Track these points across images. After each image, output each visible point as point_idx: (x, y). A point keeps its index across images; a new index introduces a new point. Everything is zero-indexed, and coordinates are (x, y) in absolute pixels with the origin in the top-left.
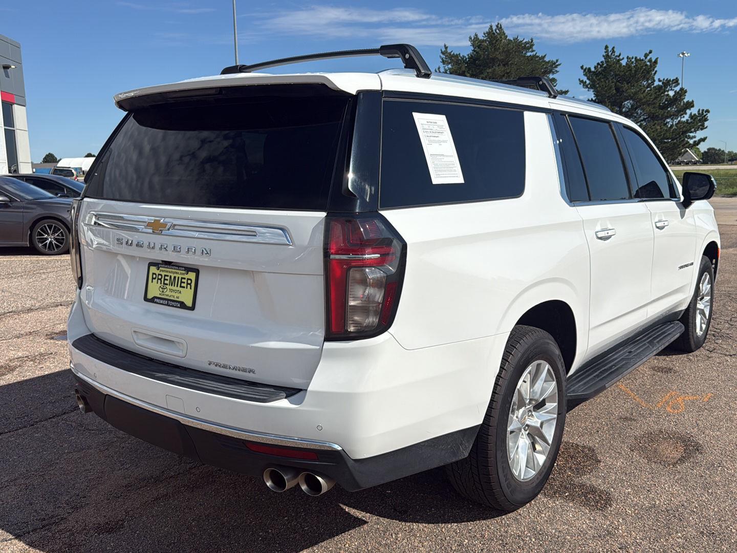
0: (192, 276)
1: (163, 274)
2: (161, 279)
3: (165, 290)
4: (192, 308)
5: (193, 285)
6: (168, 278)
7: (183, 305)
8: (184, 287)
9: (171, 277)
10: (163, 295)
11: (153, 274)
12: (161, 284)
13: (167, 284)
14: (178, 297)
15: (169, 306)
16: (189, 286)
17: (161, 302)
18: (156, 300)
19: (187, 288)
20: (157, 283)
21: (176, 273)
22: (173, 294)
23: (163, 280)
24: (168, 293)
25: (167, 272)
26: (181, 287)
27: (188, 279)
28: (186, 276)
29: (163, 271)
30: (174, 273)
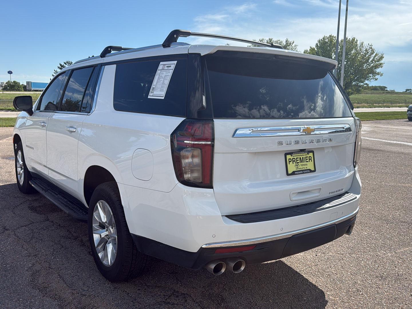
0: (311, 154)
1: (295, 158)
2: (295, 161)
3: (298, 166)
4: (315, 171)
5: (312, 159)
6: (299, 159)
7: (311, 171)
8: (308, 162)
9: (300, 158)
10: (298, 169)
11: (289, 159)
12: (295, 163)
13: (299, 163)
14: (306, 168)
15: (304, 173)
16: (310, 160)
17: (299, 173)
18: (295, 173)
19: (309, 161)
20: (293, 163)
22: (304, 166)
23: (296, 161)
24: (300, 167)
25: (297, 156)
26: (307, 162)
27: (309, 157)
28: (308, 156)
29: (295, 156)
30: (302, 156)
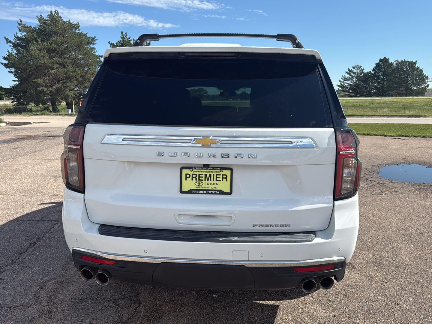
0: (228, 173)
1: (197, 174)
2: (195, 177)
3: (201, 184)
4: (230, 193)
5: (229, 178)
6: (203, 176)
7: (221, 192)
8: (220, 181)
9: (206, 175)
10: (200, 187)
11: (186, 174)
12: (196, 180)
13: (202, 180)
14: (216, 188)
15: (209, 194)
16: (224, 179)
17: (200, 192)
18: (193, 192)
19: (223, 181)
20: (192, 180)
21: (211, 172)
22: (209, 186)
23: (197, 177)
24: (204, 185)
25: (201, 172)
26: (217, 180)
27: (223, 175)
28: (221, 173)
29: (197, 172)
30: (209, 172)
